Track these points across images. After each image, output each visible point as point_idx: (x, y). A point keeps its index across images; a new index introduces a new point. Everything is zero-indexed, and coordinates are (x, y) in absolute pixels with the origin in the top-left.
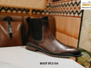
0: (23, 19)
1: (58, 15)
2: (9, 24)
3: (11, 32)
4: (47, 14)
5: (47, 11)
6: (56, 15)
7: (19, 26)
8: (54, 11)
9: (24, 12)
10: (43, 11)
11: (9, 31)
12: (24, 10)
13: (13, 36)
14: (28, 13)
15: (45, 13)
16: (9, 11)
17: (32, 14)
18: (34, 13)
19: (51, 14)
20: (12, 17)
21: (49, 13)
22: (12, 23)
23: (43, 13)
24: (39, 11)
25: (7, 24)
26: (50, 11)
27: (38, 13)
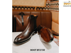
1: (54, 11)
2: (22, 17)
3: (23, 22)
5: (47, 8)
6: (52, 11)
7: (28, 18)
8: (51, 7)
9: (32, 9)
12: (32, 7)
13: (24, 24)
14: (34, 9)
15: (45, 9)
16: (23, 9)
17: (37, 10)
19: (49, 10)
20: (24, 12)
21: (48, 9)
22: (24, 16)
23: (44, 9)
24: (41, 8)
25: (21, 17)
27: (41, 9)
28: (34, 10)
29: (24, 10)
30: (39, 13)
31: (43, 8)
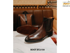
0: (33, 12)
1: (54, 9)
2: (26, 15)
3: (26, 20)
4: (48, 7)
5: (48, 6)
6: (53, 8)
7: (31, 16)
8: (52, 5)
10: (46, 6)
11: (25, 20)
12: (34, 6)
13: (27, 22)
15: (47, 7)
17: (39, 8)
18: (40, 7)
19: (51, 7)
20: (27, 11)
21: (50, 7)
23: (46, 7)
26: (50, 6)
27: (43, 7)
28: (37, 8)
29: (27, 8)
30: (41, 11)
31: (44, 6)
